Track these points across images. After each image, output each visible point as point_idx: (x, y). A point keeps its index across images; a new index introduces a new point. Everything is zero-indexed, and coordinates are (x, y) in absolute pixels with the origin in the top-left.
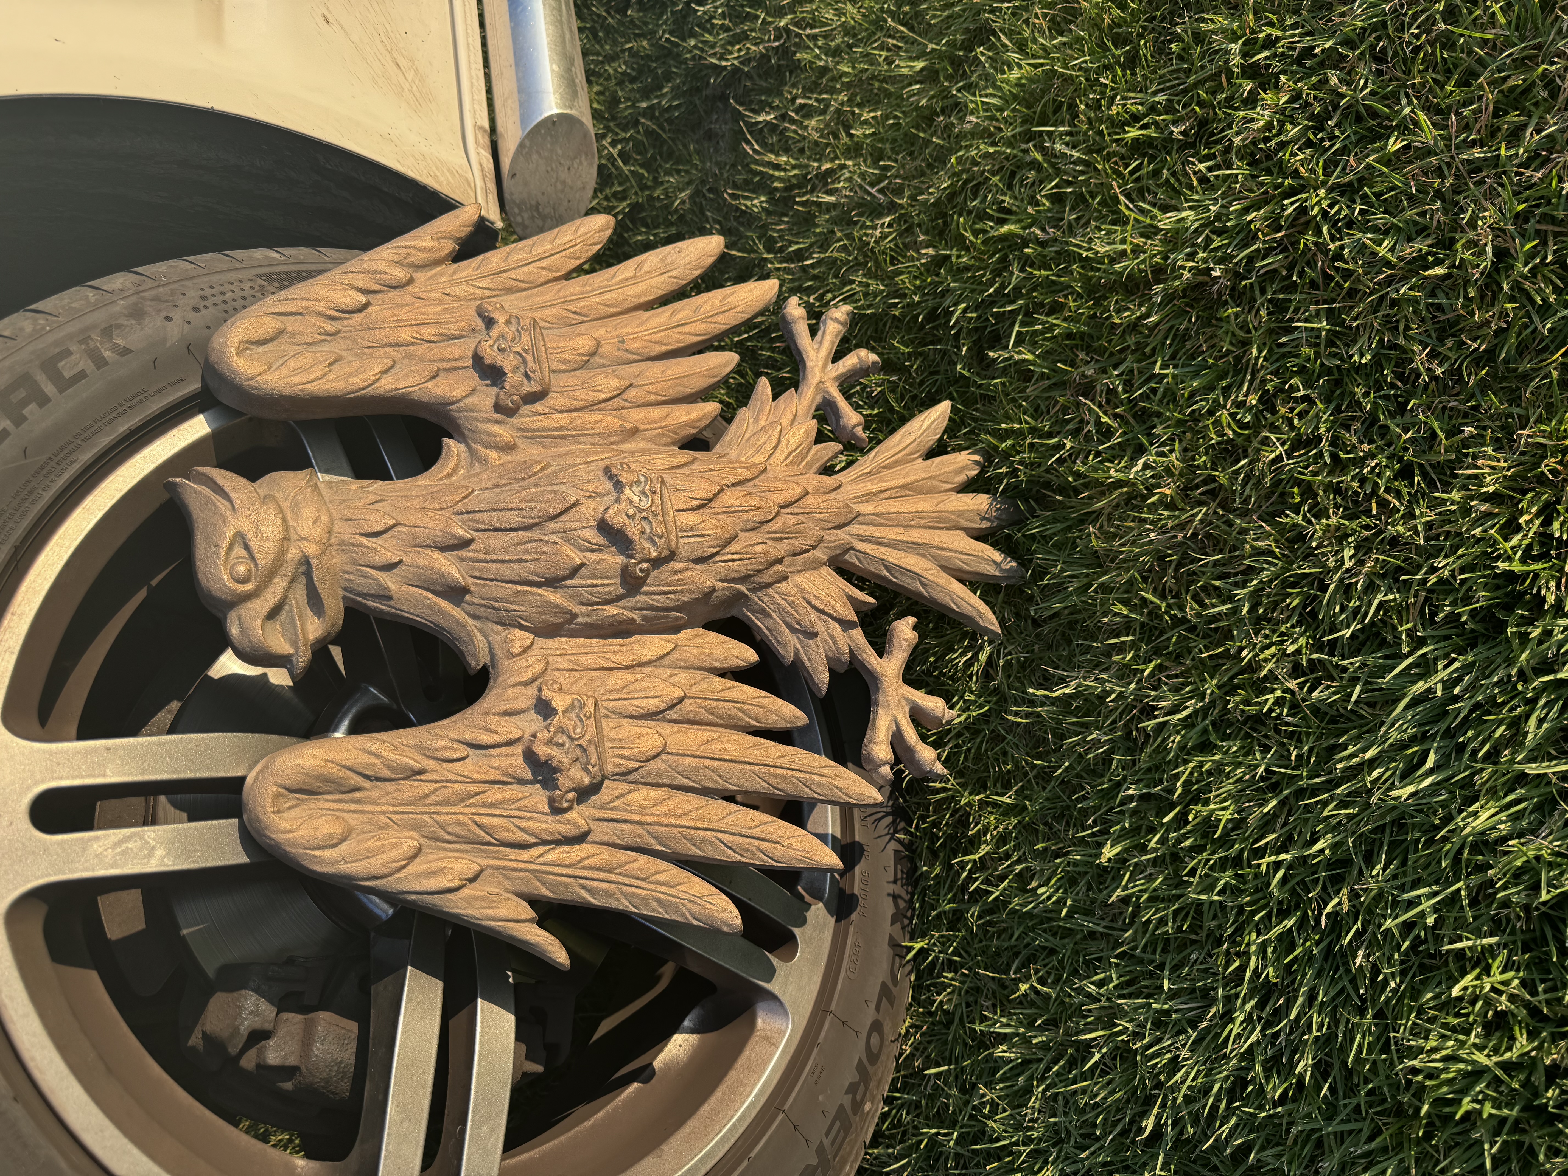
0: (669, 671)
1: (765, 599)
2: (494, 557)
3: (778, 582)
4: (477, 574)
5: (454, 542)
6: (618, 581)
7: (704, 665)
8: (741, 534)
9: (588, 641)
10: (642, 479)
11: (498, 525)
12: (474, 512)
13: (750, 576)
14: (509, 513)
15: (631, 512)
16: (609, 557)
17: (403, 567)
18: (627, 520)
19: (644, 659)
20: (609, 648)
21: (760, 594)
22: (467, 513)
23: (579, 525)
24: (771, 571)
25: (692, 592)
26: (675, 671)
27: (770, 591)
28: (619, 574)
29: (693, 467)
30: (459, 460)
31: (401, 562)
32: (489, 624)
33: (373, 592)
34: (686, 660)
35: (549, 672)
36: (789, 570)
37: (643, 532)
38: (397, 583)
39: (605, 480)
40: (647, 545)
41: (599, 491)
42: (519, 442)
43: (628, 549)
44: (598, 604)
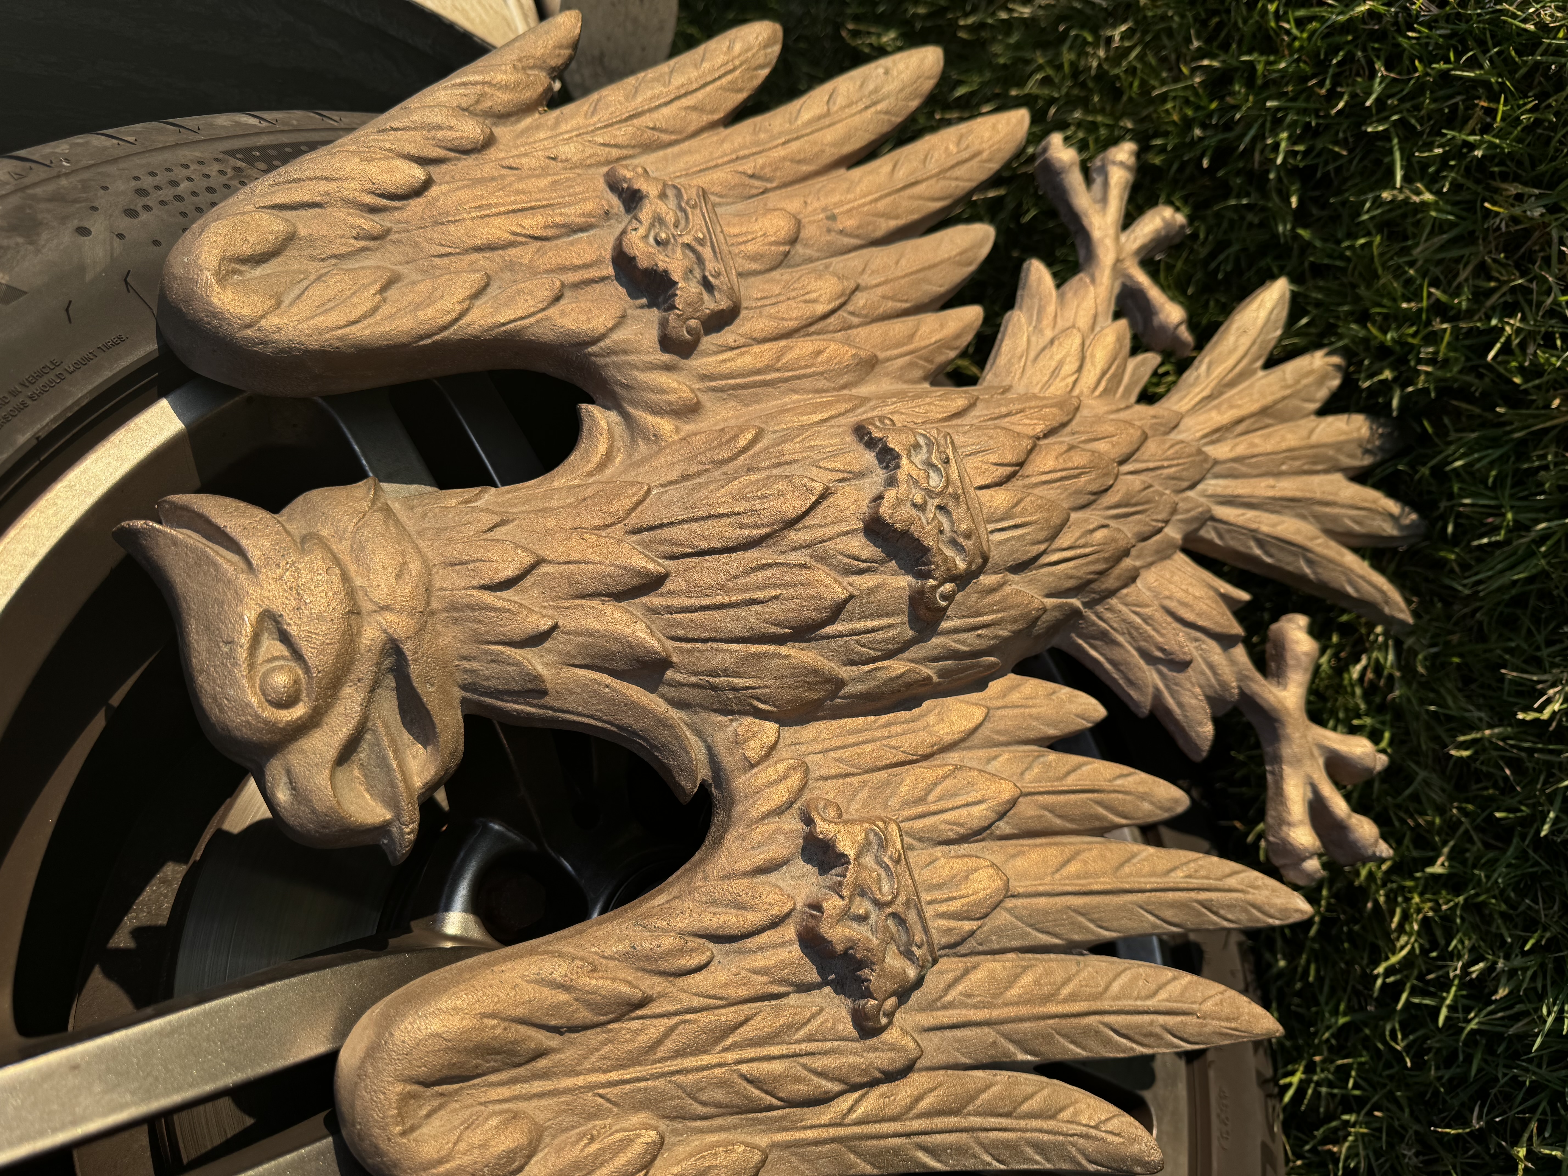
0: (981, 753)
1: (1108, 615)
2: (706, 601)
3: (1125, 586)
4: (681, 633)
5: (637, 581)
6: (905, 618)
7: (1032, 735)
8: (1074, 516)
9: (860, 721)
10: (921, 441)
11: (704, 545)
12: (661, 526)
13: (1090, 582)
14: (718, 523)
15: (918, 499)
16: (889, 579)
17: (559, 636)
18: (914, 512)
19: (948, 739)
20: (894, 729)
21: (1100, 608)
22: (650, 528)
23: (835, 530)
24: (1117, 571)
25: (1015, 620)
26: (993, 751)
27: (1114, 601)
28: (905, 606)
29: (976, 412)
30: (611, 439)
31: (555, 627)
32: (704, 714)
33: (514, 686)
34: (1005, 732)
35: (812, 784)
36: (1138, 563)
37: (941, 532)
38: (548, 665)
39: (861, 448)
40: (949, 552)
41: (855, 468)
42: (704, 398)
43: (918, 562)
44: (874, 660)
